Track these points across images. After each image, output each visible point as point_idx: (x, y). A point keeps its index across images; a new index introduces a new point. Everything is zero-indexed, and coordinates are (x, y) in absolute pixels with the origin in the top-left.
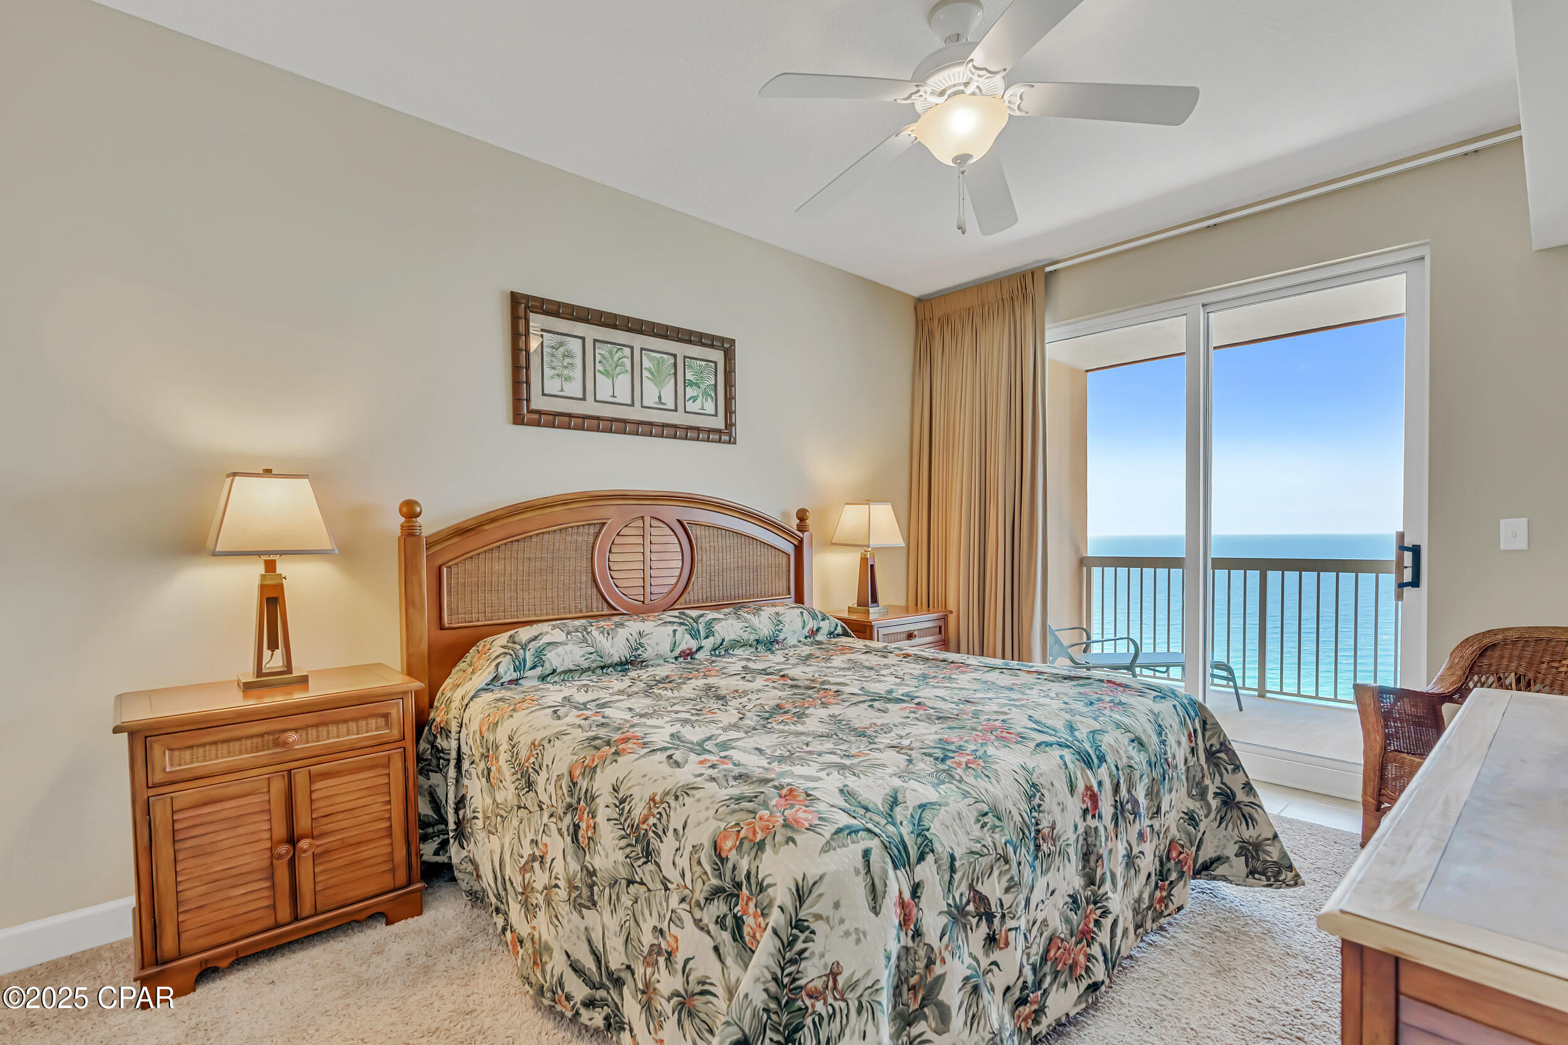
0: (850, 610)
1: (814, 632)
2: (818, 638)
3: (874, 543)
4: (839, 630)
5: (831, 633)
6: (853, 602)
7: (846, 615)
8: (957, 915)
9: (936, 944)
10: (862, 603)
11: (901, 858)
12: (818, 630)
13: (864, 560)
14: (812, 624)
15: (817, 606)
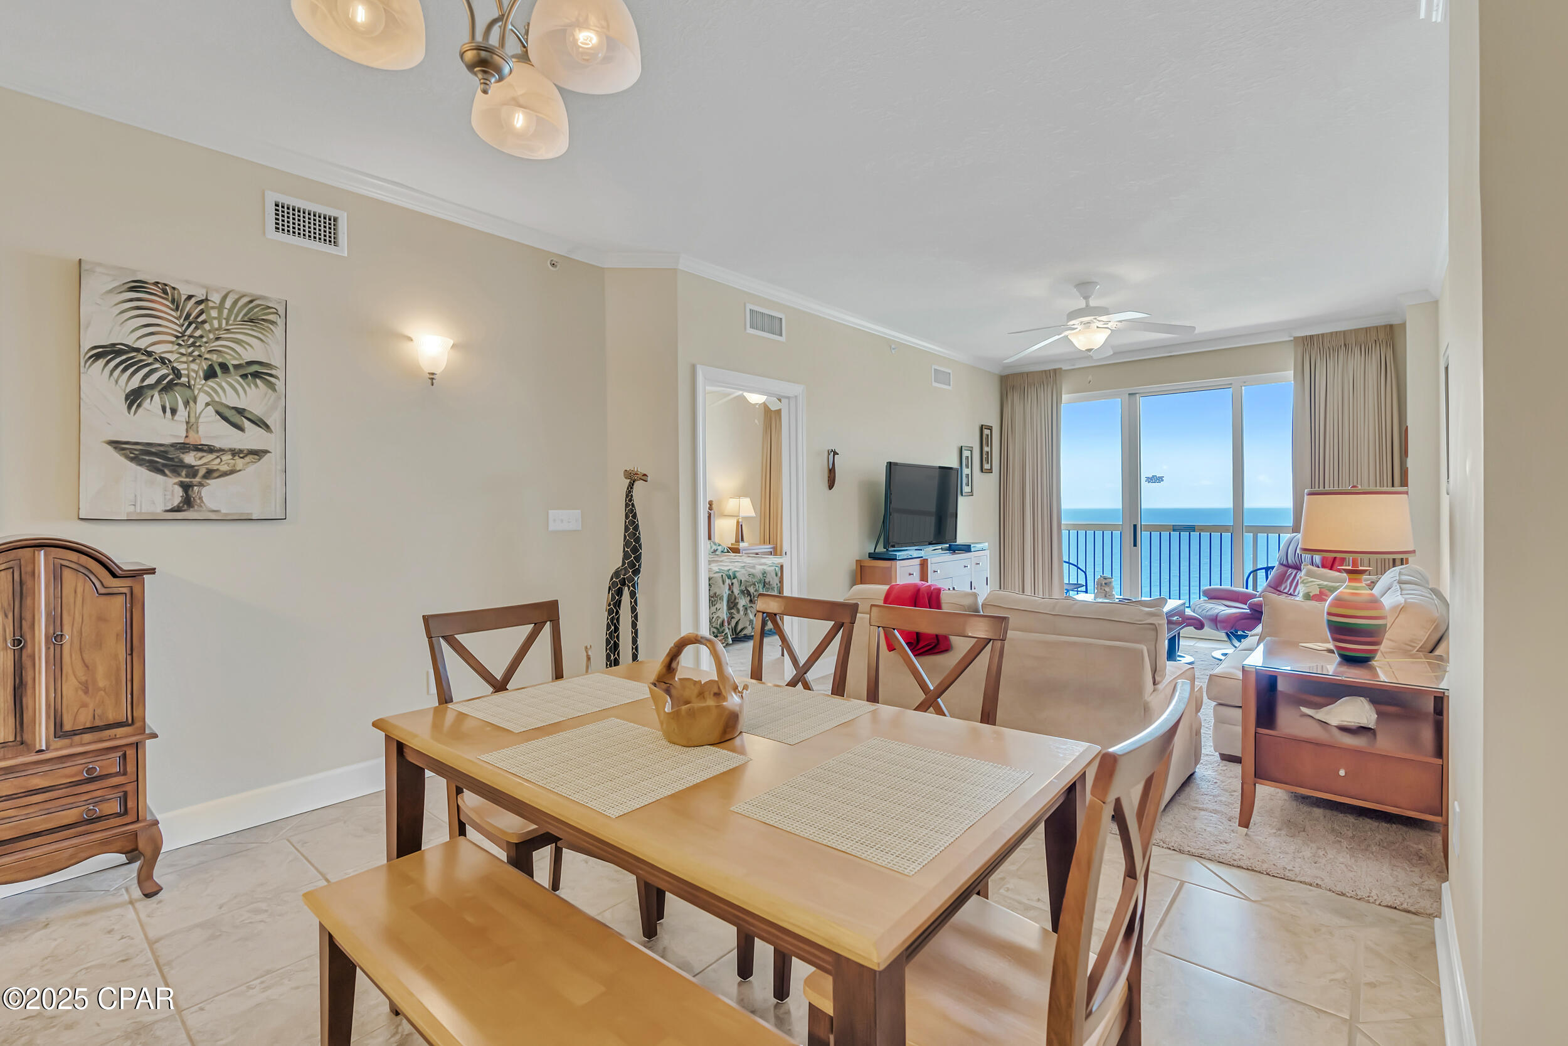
0: (732, 544)
1: (715, 551)
2: (717, 553)
3: (742, 514)
4: (726, 550)
5: (722, 552)
6: (734, 542)
7: (730, 546)
8: (742, 592)
9: (737, 595)
10: (737, 541)
11: (729, 577)
12: (717, 550)
13: (738, 522)
14: (714, 547)
15: (717, 541)
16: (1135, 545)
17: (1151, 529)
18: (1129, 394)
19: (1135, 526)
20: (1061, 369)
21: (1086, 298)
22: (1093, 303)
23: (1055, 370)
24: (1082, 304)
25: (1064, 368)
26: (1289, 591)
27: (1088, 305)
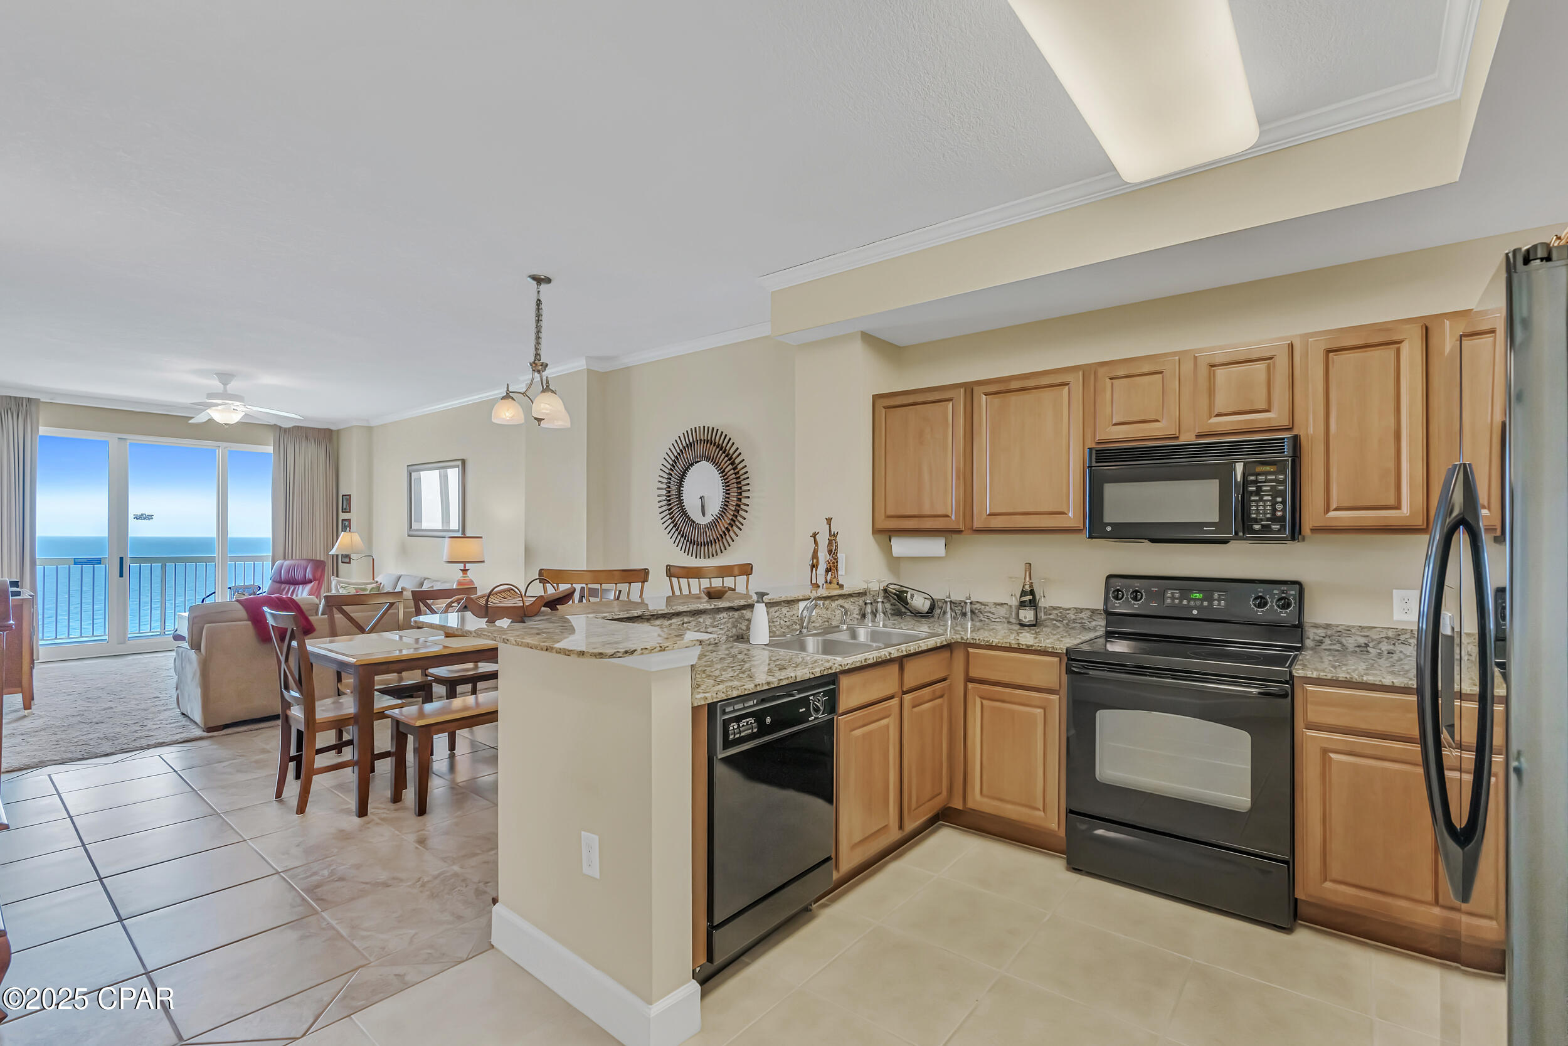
16: (121, 575)
19: (121, 559)
20: (38, 399)
21: (225, 384)
22: (231, 389)
23: (30, 400)
24: (222, 388)
25: (43, 400)
27: (226, 391)
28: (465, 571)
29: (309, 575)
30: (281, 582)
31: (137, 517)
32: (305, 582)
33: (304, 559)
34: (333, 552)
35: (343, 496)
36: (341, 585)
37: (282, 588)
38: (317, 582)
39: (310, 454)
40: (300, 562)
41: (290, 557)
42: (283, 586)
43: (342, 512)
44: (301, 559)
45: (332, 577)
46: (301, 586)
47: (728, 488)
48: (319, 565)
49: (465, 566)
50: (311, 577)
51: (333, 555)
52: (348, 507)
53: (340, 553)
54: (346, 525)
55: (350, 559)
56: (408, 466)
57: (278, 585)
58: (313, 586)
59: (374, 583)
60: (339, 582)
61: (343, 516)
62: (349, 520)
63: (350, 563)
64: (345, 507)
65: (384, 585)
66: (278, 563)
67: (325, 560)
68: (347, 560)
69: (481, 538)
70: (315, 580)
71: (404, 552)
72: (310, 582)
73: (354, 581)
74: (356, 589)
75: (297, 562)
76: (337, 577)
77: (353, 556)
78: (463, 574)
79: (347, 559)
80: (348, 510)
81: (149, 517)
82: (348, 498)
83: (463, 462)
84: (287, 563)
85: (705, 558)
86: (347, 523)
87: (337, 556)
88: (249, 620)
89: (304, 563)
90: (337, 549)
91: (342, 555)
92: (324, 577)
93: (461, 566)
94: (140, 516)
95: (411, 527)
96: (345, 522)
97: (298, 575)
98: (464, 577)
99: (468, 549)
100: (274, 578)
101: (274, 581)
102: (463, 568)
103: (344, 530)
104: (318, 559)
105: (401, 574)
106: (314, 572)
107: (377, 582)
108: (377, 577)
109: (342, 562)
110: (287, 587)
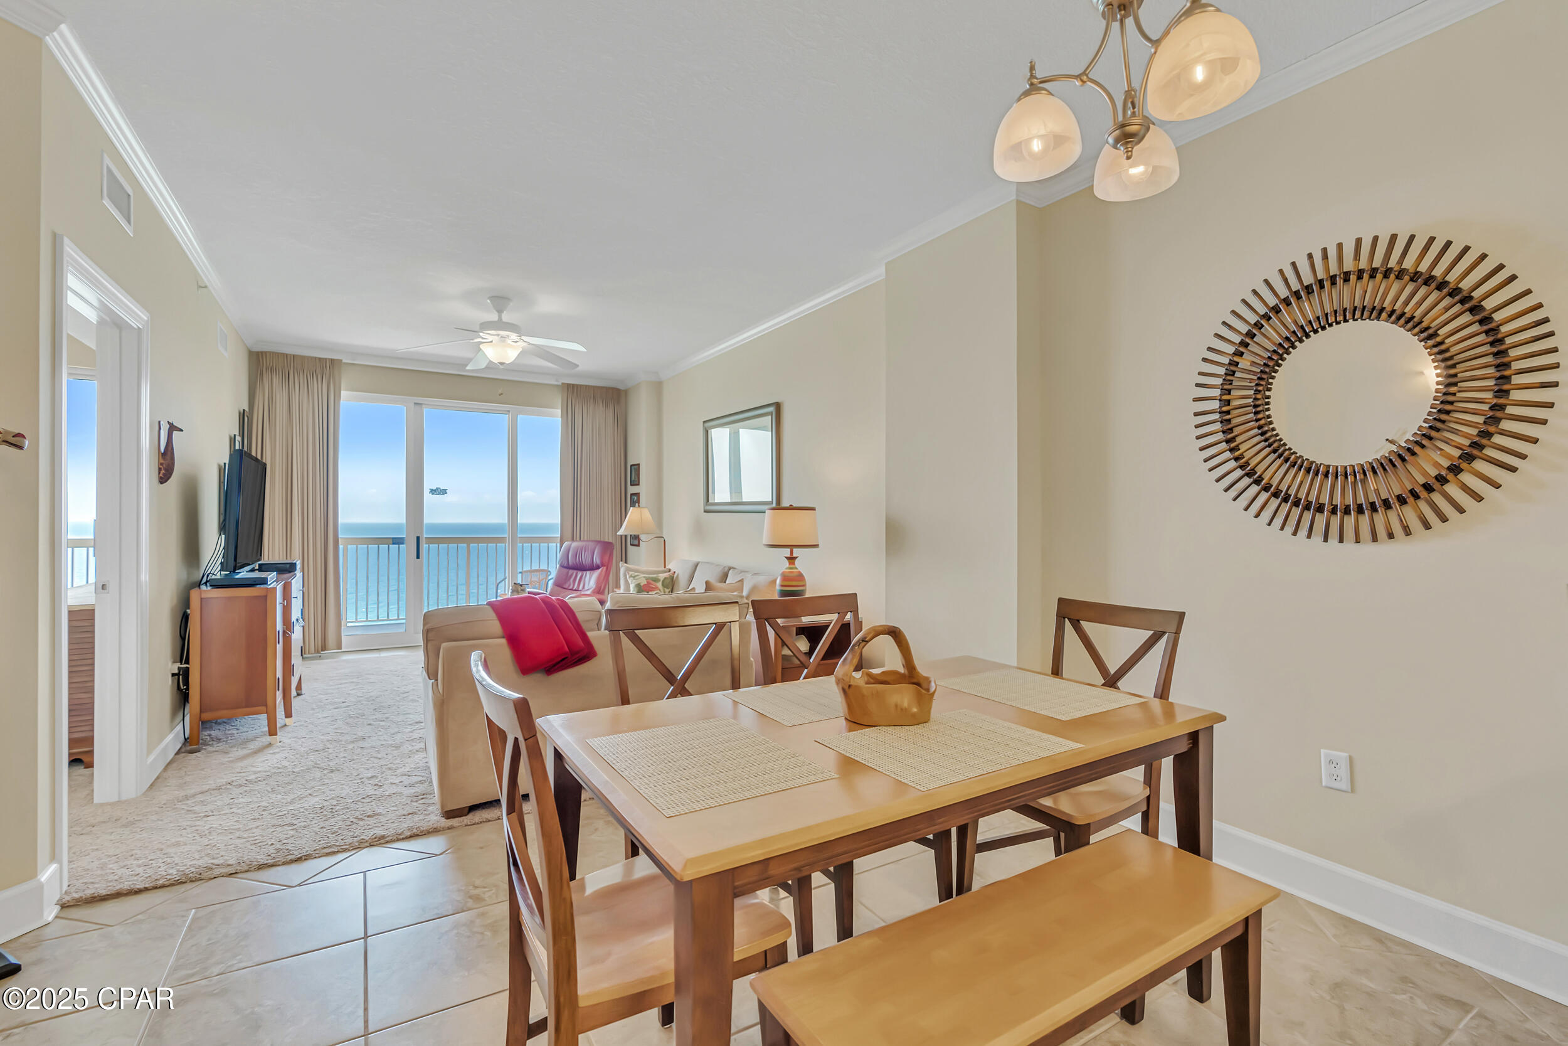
16: (418, 557)
17: (430, 540)
18: (415, 403)
19: (418, 538)
20: (341, 360)
21: (500, 312)
22: (506, 317)
23: (332, 361)
24: (493, 317)
25: (344, 361)
26: (573, 587)
27: (501, 320)
28: (791, 559)
29: (597, 560)
30: (569, 567)
31: (433, 492)
32: (593, 568)
33: (592, 541)
34: (621, 532)
35: (631, 466)
36: (631, 573)
37: (570, 574)
38: (605, 568)
39: (598, 418)
40: (587, 543)
41: (578, 539)
42: (571, 571)
43: (631, 485)
44: (590, 541)
45: (621, 563)
46: (588, 572)
47: (1453, 371)
48: (607, 547)
49: (792, 553)
50: (598, 562)
51: (621, 536)
52: (637, 479)
53: (628, 533)
54: (635, 500)
55: (639, 539)
56: (704, 422)
57: (565, 570)
58: (602, 571)
59: (665, 572)
60: (628, 570)
61: (632, 490)
62: (637, 495)
63: (638, 545)
64: (633, 478)
65: (678, 575)
66: (566, 544)
67: (614, 542)
68: (636, 542)
69: (813, 509)
70: (603, 565)
71: (699, 533)
72: (598, 568)
73: (644, 568)
74: (647, 579)
75: (584, 543)
76: (626, 563)
77: (642, 537)
78: (790, 564)
79: (636, 540)
80: (637, 483)
81: (444, 492)
82: (636, 467)
83: (778, 406)
84: (574, 544)
85: (1357, 541)
86: (636, 498)
87: (626, 536)
88: (503, 637)
89: (591, 545)
90: (625, 529)
91: (631, 535)
92: (612, 564)
93: (787, 552)
94: (435, 490)
95: (708, 501)
96: (633, 497)
97: (586, 559)
98: (791, 568)
99: (796, 527)
100: (562, 562)
101: (562, 566)
102: (789, 556)
103: (633, 504)
104: (607, 540)
105: (699, 560)
106: (602, 556)
107: (670, 571)
108: (669, 564)
109: (631, 545)
110: (574, 574)
